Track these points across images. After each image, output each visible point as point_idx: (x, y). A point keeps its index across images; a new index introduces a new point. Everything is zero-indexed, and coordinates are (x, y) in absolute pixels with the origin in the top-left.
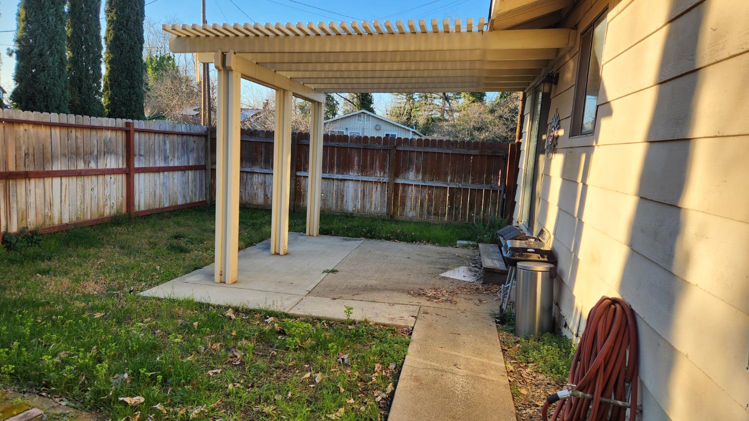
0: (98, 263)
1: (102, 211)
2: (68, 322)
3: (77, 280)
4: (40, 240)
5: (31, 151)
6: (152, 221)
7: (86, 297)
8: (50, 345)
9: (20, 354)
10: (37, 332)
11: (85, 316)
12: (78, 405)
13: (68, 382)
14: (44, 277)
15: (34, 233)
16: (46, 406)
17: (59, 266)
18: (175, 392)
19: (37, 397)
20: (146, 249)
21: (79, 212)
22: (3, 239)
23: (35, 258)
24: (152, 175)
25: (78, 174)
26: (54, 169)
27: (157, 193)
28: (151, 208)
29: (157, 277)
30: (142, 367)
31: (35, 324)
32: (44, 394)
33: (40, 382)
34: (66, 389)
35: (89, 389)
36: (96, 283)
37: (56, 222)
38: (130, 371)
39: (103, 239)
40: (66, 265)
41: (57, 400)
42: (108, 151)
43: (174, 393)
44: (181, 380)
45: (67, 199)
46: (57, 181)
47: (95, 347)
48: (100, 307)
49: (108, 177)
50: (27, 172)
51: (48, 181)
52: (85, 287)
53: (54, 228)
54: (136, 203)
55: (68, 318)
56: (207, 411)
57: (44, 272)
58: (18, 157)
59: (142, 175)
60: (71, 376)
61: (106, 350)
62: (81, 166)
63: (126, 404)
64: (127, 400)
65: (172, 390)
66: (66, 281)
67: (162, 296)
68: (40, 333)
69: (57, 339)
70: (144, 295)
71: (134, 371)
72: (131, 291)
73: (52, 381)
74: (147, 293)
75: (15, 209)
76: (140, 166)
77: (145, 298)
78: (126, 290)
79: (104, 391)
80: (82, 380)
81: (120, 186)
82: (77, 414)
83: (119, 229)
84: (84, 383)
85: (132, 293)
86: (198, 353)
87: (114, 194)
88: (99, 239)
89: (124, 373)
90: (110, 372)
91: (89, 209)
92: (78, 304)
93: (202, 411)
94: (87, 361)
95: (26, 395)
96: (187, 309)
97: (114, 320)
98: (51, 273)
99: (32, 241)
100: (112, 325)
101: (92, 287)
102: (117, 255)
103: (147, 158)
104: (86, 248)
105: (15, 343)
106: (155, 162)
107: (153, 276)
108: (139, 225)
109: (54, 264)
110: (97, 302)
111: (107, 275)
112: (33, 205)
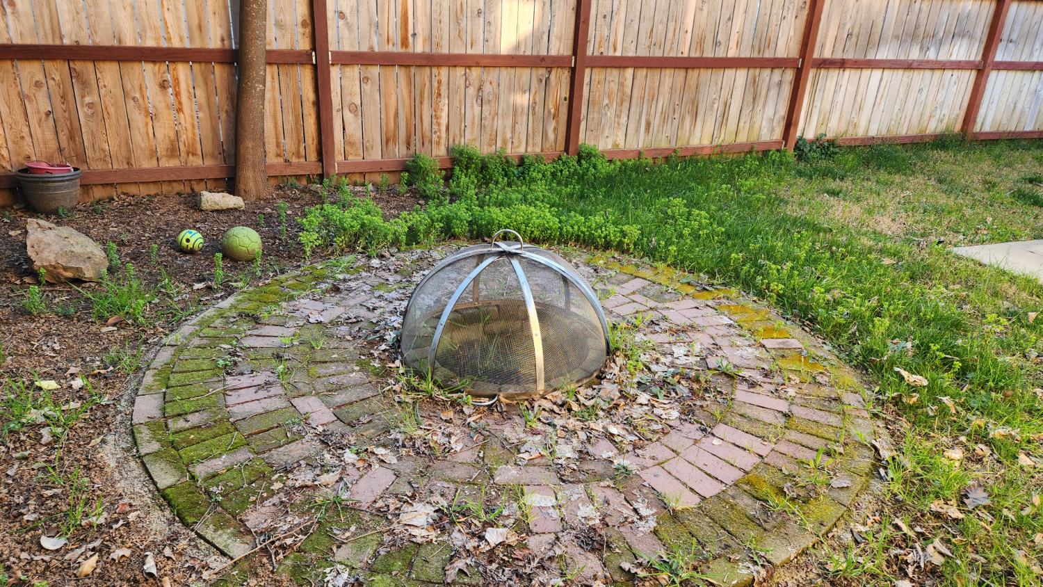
0: (902, 195)
1: (925, 124)
2: (849, 258)
3: (870, 212)
4: (836, 153)
5: (856, 31)
6: (997, 151)
7: (877, 235)
8: (824, 278)
9: (790, 277)
10: (812, 261)
11: (872, 257)
12: (842, 355)
13: (835, 326)
14: (832, 198)
15: (832, 143)
16: (807, 343)
17: (852, 189)
18: (973, 393)
19: (800, 329)
20: (976, 190)
21: (893, 123)
22: (796, 145)
23: (826, 173)
24: (1019, 74)
25: (908, 66)
26: (877, 58)
27: (1019, 106)
28: (1001, 129)
29: (985, 232)
30: (935, 342)
31: (813, 250)
32: (807, 329)
33: (806, 315)
34: (834, 333)
35: (859, 342)
36: (893, 220)
37: (860, 133)
38: (917, 342)
39: (915, 164)
40: (860, 190)
41: (820, 340)
42: (958, 33)
43: (971, 395)
44: (988, 381)
45: (883, 102)
46: (877, 74)
47: (876, 297)
48: (892, 251)
49: (948, 73)
50: (843, 59)
51: (866, 73)
52: (878, 223)
53: (856, 140)
54: (979, 120)
55: (851, 253)
56: (1019, 438)
57: (834, 193)
58: (838, 39)
59: (1003, 74)
60: (842, 321)
61: (889, 306)
62: (915, 54)
63: (902, 378)
64: (905, 374)
65: (970, 390)
66: (856, 210)
67: (986, 261)
68: (816, 261)
69: (833, 274)
70: (958, 253)
71: (922, 344)
72: (940, 242)
73: (819, 319)
74: (964, 251)
75: (818, 109)
76: (1004, 60)
77: (959, 258)
78: (933, 239)
79: (877, 351)
80: (853, 330)
81: (963, 89)
82: (839, 365)
83: (943, 154)
84: (854, 334)
85: (940, 245)
86: (1025, 356)
87: (949, 102)
88: (911, 164)
89: (906, 340)
90: (889, 334)
91: (908, 119)
92: (864, 240)
93: (1011, 435)
94: (863, 309)
95: (788, 323)
96: (1024, 290)
97: (907, 273)
98: (841, 195)
99: (827, 153)
100: (903, 278)
101: (885, 224)
102: (931, 189)
103: (1020, 46)
104: (890, 173)
105: (788, 264)
106: (1031, 54)
107: (978, 229)
108: (974, 153)
109: (846, 185)
110: (889, 245)
111: (910, 213)
112: (839, 106)
